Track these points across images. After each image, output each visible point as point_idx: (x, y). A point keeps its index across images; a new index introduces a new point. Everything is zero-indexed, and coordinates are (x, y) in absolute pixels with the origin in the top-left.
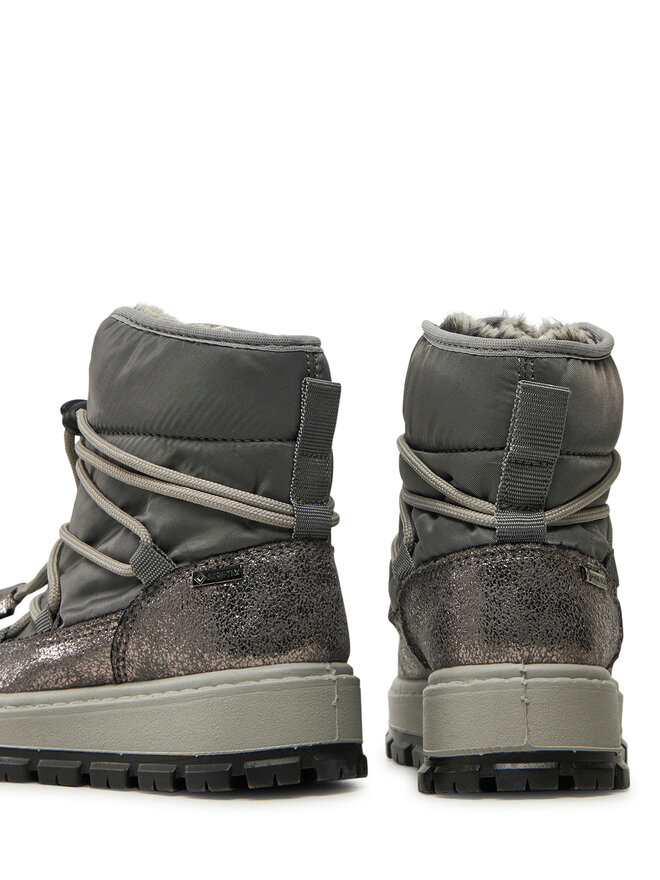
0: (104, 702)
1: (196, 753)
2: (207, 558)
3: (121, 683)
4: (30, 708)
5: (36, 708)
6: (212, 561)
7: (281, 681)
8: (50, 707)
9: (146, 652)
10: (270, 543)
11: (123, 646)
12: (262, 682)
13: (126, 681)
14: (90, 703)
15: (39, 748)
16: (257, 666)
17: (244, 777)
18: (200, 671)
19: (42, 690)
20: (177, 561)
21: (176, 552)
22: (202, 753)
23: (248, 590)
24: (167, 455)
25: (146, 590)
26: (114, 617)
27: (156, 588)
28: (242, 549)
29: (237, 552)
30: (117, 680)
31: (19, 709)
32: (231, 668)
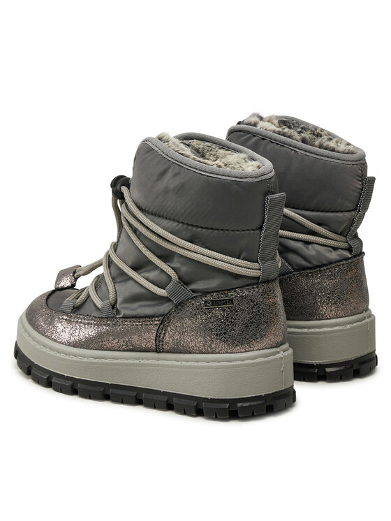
0: (150, 362)
1: (209, 397)
2: (212, 292)
3: (160, 352)
4: (104, 361)
5: (107, 361)
6: (215, 294)
7: (255, 361)
8: (116, 361)
9: (177, 339)
10: (247, 285)
11: (162, 335)
12: (246, 362)
13: (163, 352)
14: (142, 362)
15: (110, 383)
16: (241, 352)
17: (237, 411)
18: (209, 353)
19: (110, 350)
20: (194, 291)
21: (193, 287)
22: (212, 397)
23: (236, 312)
24: (188, 235)
25: (176, 306)
26: (157, 319)
27: (182, 306)
28: (232, 289)
29: (229, 290)
30: (157, 351)
31: (96, 360)
32: (227, 353)
